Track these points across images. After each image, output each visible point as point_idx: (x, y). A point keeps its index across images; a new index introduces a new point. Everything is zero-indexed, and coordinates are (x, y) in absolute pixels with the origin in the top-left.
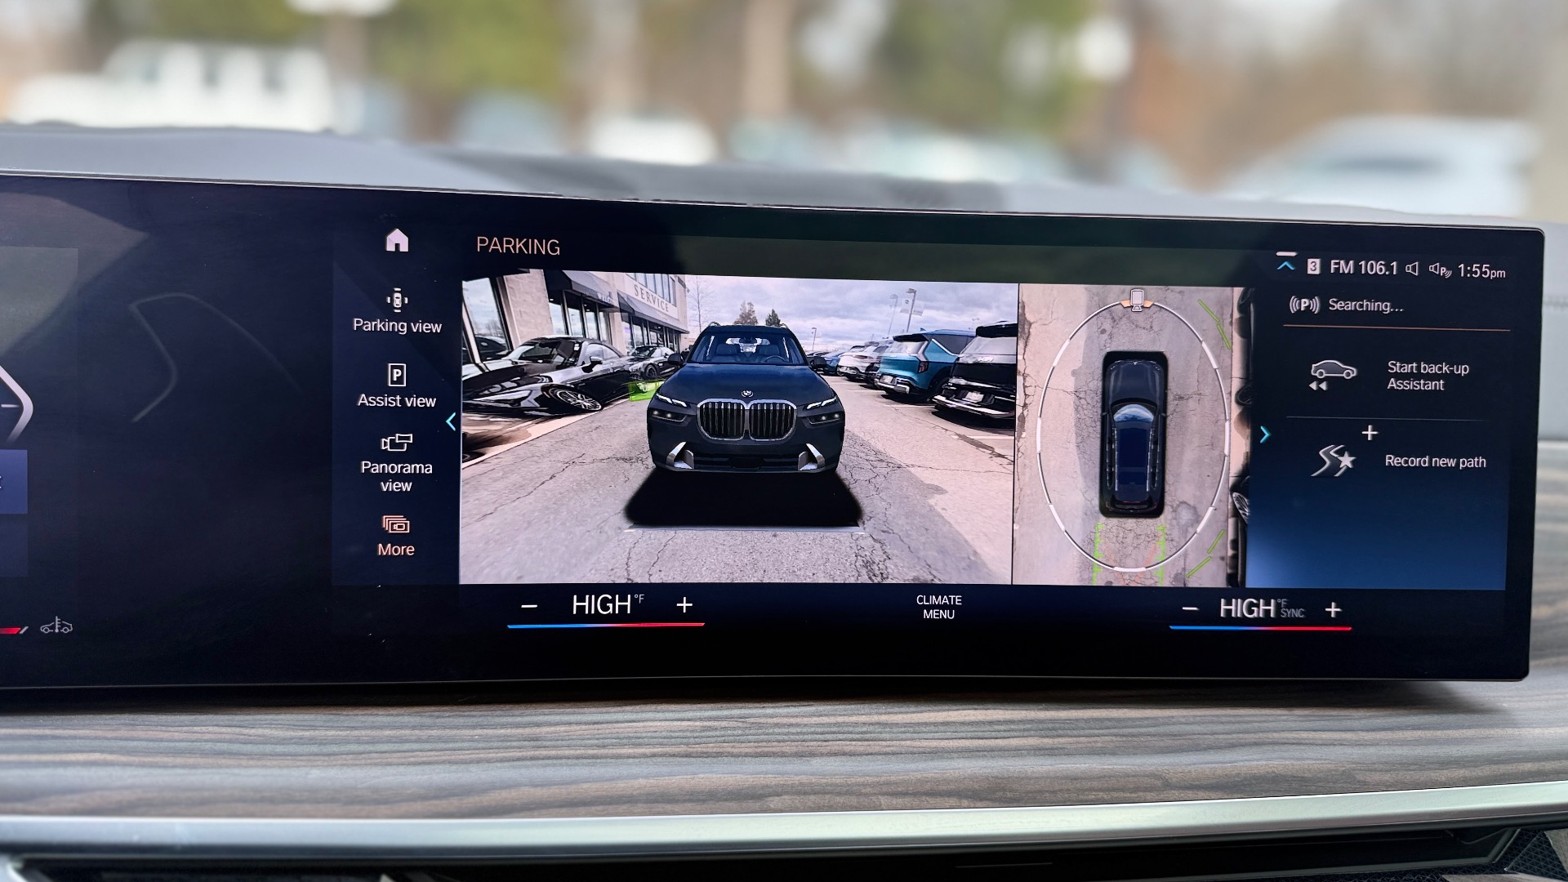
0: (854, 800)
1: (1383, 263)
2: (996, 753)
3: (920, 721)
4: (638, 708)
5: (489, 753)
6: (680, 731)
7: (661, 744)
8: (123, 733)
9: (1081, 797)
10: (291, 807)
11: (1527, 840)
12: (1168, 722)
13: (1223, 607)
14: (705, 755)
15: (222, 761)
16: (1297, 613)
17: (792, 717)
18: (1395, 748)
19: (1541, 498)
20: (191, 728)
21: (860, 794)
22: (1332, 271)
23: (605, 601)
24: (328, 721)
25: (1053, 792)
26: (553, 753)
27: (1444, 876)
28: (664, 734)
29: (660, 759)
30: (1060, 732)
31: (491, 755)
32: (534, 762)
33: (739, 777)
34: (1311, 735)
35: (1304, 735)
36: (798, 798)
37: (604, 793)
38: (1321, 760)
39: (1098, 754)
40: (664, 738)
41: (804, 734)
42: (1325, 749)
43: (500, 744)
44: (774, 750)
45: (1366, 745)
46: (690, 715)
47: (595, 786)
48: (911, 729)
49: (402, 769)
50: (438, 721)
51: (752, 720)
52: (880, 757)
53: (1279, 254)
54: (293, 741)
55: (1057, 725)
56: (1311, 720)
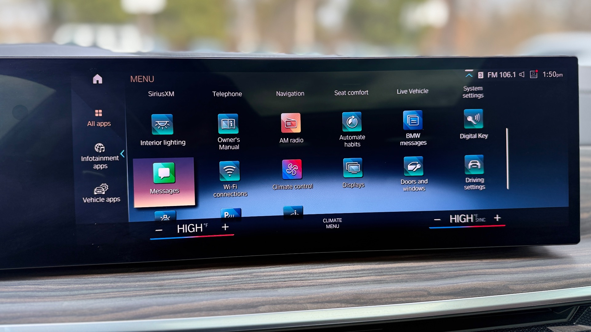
0: (296, 306)
1: (509, 72)
2: (357, 283)
3: (326, 271)
4: (207, 271)
5: (141, 292)
6: (224, 280)
7: (215, 286)
9: (393, 301)
10: (54, 318)
11: (583, 311)
12: (430, 267)
13: (451, 219)
14: (233, 290)
15: (27, 300)
16: (482, 220)
17: (272, 272)
18: (525, 274)
19: (582, 169)
20: (17, 286)
21: (299, 304)
22: (488, 77)
23: (191, 227)
24: (76, 281)
25: (381, 299)
26: (168, 291)
27: (548, 328)
28: (216, 281)
29: (213, 292)
30: (384, 273)
31: (141, 293)
32: (159, 296)
33: (246, 298)
34: (490, 270)
35: (487, 270)
36: (272, 306)
38: (494, 281)
39: (400, 282)
40: (216, 283)
41: (276, 279)
42: (496, 276)
43: (146, 288)
44: (262, 286)
45: (513, 274)
46: (229, 273)
47: (184, 305)
48: (322, 275)
49: (103, 300)
50: (122, 279)
51: (255, 274)
52: (307, 287)
53: (466, 71)
54: (59, 290)
55: (383, 271)
56: (490, 264)
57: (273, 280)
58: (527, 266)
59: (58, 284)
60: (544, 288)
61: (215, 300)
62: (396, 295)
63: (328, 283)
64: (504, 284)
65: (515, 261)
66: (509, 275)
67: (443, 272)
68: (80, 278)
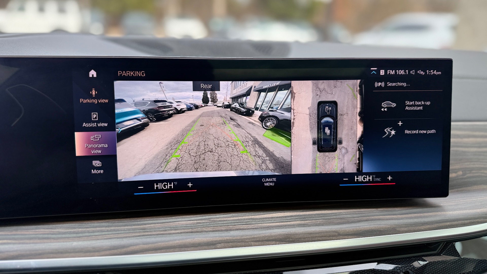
0: (243, 244)
1: (403, 70)
2: (287, 227)
3: (264, 217)
4: (177, 217)
5: (129, 234)
6: (190, 224)
7: (183, 229)
8: (14, 233)
9: (312, 239)
10: (67, 255)
11: (448, 245)
12: (340, 214)
13: (356, 178)
14: (198, 232)
15: (45, 241)
16: (379, 179)
17: (225, 218)
18: (408, 220)
19: (452, 140)
20: (35, 230)
21: (246, 242)
22: (388, 74)
23: (165, 185)
24: (79, 226)
25: (304, 238)
26: (150, 233)
27: (423, 258)
29: (183, 234)
30: (307, 219)
32: (144, 237)
33: (208, 238)
35: (381, 217)
36: (226, 244)
37: (166, 246)
38: (386, 224)
39: (318, 226)
40: (185, 227)
42: (387, 221)
43: (133, 231)
44: (219, 229)
45: (400, 219)
46: (193, 219)
47: (163, 243)
48: (261, 220)
49: (102, 241)
50: (114, 224)
51: (212, 220)
52: (251, 230)
53: (372, 69)
54: (68, 233)
55: (306, 217)
56: (383, 212)
58: (410, 213)
59: (66, 228)
60: (421, 230)
61: (185, 240)
62: (315, 235)
63: (266, 227)
64: (393, 227)
65: (401, 209)
66: (397, 220)
67: (349, 218)
68: (83, 223)
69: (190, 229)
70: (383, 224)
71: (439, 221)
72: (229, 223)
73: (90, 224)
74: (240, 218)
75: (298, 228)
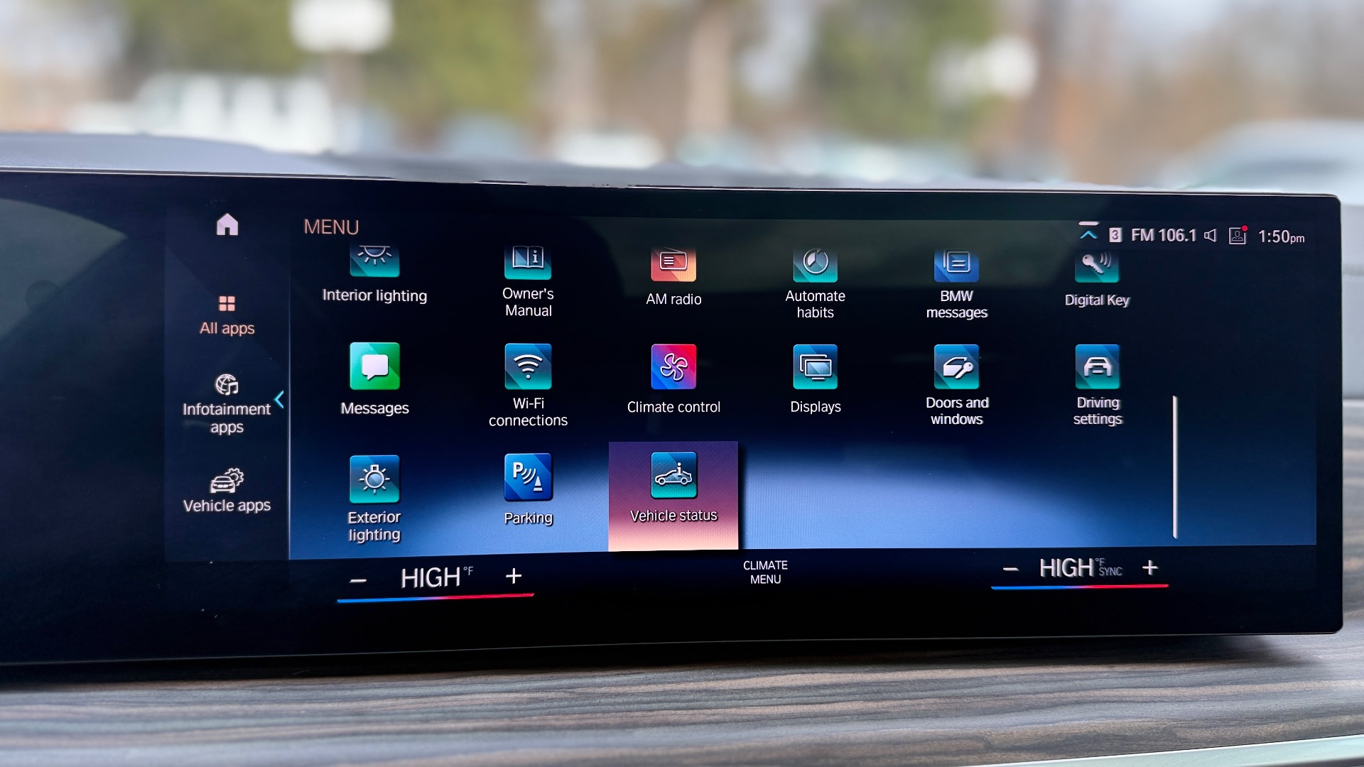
1: (1182, 230)
2: (820, 719)
3: (747, 687)
4: (468, 680)
5: (312, 729)
6: (506, 703)
7: (485, 718)
12: (992, 681)
13: (1043, 567)
14: (528, 728)
15: (43, 741)
16: (1115, 572)
17: (621, 685)
18: (1215, 704)
19: (1346, 454)
20: (21, 706)
22: (1133, 239)
23: (434, 574)
24: (161, 697)
26: (375, 728)
28: (490, 707)
29: (481, 733)
30: (885, 695)
31: (313, 732)
32: (354, 738)
33: (558, 751)
34: (1132, 692)
35: (1125, 692)
38: (1142, 718)
39: (921, 717)
40: (489, 711)
41: (628, 703)
42: (1146, 706)
43: (324, 719)
44: (598, 721)
45: (1186, 701)
46: (519, 685)
48: (737, 696)
49: (221, 747)
50: (268, 695)
51: (580, 690)
52: (703, 727)
53: (1082, 223)
54: (121, 718)
55: (884, 688)
56: (1131, 677)
57: (623, 707)
58: (1219, 683)
59: (118, 703)
60: (1258, 738)
62: (911, 749)
63: (753, 717)
64: (1164, 726)
65: (1187, 669)
66: (1176, 705)
67: (1021, 694)
68: (171, 690)
69: (506, 719)
70: (1133, 717)
71: (1316, 709)
72: (634, 703)
73: (195, 693)
74: (668, 687)
75: (856, 723)
